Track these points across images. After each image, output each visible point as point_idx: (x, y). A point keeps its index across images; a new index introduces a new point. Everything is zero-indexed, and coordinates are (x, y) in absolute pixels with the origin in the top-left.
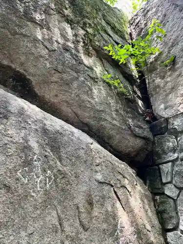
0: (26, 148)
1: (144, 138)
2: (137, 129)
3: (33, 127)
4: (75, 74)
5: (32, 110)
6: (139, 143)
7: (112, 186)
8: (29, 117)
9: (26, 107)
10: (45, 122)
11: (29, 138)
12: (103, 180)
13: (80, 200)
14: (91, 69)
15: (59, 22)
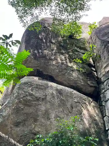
0: (53, 94)
1: (94, 87)
2: (91, 84)
3: (54, 89)
4: (66, 71)
5: (54, 85)
6: (93, 89)
7: (80, 103)
8: (53, 87)
9: (52, 84)
10: (57, 87)
11: (53, 92)
12: (77, 101)
13: (69, 106)
14: (72, 67)
15: (59, 55)
